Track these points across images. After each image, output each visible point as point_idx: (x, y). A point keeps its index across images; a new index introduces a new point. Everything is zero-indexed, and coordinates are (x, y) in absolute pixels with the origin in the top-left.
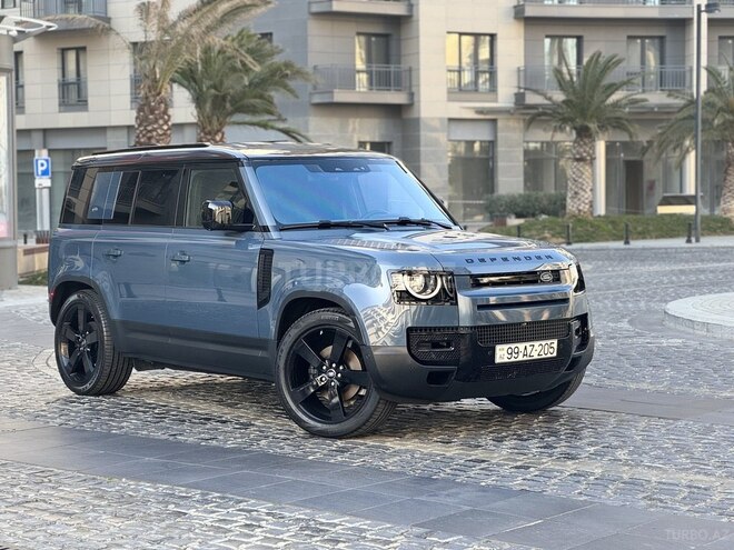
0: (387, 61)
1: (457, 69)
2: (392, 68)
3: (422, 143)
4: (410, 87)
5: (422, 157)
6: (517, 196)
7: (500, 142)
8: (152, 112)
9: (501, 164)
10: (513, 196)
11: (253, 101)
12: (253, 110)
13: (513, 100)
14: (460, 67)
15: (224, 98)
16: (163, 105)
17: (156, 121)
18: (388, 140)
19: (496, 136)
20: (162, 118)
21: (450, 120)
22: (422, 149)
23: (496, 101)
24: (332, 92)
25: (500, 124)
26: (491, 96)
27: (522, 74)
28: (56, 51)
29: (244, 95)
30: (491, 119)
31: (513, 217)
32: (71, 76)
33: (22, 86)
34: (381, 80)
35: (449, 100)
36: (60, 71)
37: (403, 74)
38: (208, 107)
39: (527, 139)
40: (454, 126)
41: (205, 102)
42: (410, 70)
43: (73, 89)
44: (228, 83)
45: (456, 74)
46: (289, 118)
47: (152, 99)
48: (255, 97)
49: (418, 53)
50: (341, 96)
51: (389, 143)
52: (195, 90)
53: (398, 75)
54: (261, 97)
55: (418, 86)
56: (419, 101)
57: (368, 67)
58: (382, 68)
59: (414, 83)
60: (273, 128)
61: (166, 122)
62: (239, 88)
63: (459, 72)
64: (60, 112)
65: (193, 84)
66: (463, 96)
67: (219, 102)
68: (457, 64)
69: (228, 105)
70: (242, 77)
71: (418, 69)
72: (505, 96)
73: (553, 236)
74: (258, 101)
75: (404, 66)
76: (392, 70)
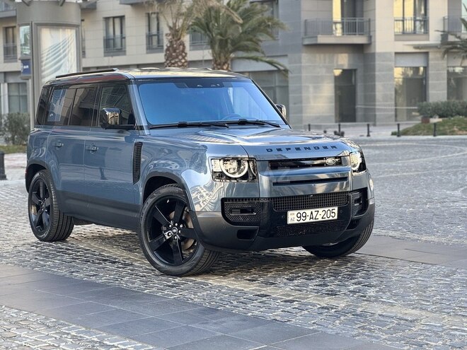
0: (354, 15)
1: (401, 19)
2: (358, 20)
3: (377, 69)
4: (370, 31)
5: (377, 79)
6: (440, 103)
7: (430, 68)
8: (175, 51)
9: (431, 82)
10: (437, 104)
11: (246, 43)
12: (246, 49)
13: (440, 39)
14: (403, 18)
15: (226, 41)
16: (181, 47)
17: (177, 57)
18: (354, 68)
19: (428, 64)
20: (181, 55)
21: (396, 53)
22: (377, 73)
23: (428, 40)
24: (317, 37)
25: (431, 56)
26: (425, 37)
27: (446, 21)
28: (144, 15)
29: (240, 39)
30: (424, 52)
31: (437, 117)
32: (154, 31)
33: (125, 38)
34: (350, 28)
35: (396, 40)
36: (147, 28)
37: (365, 23)
38: (217, 47)
39: (449, 65)
40: (399, 57)
41: (215, 44)
42: (369, 20)
43: (155, 39)
44: (230, 31)
45: (401, 23)
46: (289, 55)
47: (174, 43)
48: (247, 40)
49: (375, 9)
50: (322, 39)
51: (355, 70)
52: (209, 36)
53: (362, 25)
54: (251, 40)
55: (375, 31)
56: (375, 42)
57: (342, 19)
58: (351, 20)
59: (371, 30)
60: (262, 61)
61: (184, 58)
62: (237, 35)
63: (403, 21)
64: (147, 53)
65: (208, 32)
66: (406, 37)
67: (223, 44)
68: (401, 16)
69: (229, 45)
70: (238, 28)
71: (375, 20)
72: (434, 38)
73: (460, 130)
74: (249, 43)
75: (366, 18)
76: (357, 21)
